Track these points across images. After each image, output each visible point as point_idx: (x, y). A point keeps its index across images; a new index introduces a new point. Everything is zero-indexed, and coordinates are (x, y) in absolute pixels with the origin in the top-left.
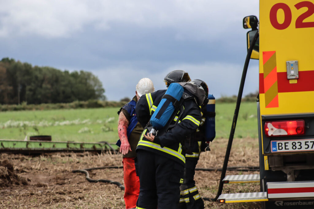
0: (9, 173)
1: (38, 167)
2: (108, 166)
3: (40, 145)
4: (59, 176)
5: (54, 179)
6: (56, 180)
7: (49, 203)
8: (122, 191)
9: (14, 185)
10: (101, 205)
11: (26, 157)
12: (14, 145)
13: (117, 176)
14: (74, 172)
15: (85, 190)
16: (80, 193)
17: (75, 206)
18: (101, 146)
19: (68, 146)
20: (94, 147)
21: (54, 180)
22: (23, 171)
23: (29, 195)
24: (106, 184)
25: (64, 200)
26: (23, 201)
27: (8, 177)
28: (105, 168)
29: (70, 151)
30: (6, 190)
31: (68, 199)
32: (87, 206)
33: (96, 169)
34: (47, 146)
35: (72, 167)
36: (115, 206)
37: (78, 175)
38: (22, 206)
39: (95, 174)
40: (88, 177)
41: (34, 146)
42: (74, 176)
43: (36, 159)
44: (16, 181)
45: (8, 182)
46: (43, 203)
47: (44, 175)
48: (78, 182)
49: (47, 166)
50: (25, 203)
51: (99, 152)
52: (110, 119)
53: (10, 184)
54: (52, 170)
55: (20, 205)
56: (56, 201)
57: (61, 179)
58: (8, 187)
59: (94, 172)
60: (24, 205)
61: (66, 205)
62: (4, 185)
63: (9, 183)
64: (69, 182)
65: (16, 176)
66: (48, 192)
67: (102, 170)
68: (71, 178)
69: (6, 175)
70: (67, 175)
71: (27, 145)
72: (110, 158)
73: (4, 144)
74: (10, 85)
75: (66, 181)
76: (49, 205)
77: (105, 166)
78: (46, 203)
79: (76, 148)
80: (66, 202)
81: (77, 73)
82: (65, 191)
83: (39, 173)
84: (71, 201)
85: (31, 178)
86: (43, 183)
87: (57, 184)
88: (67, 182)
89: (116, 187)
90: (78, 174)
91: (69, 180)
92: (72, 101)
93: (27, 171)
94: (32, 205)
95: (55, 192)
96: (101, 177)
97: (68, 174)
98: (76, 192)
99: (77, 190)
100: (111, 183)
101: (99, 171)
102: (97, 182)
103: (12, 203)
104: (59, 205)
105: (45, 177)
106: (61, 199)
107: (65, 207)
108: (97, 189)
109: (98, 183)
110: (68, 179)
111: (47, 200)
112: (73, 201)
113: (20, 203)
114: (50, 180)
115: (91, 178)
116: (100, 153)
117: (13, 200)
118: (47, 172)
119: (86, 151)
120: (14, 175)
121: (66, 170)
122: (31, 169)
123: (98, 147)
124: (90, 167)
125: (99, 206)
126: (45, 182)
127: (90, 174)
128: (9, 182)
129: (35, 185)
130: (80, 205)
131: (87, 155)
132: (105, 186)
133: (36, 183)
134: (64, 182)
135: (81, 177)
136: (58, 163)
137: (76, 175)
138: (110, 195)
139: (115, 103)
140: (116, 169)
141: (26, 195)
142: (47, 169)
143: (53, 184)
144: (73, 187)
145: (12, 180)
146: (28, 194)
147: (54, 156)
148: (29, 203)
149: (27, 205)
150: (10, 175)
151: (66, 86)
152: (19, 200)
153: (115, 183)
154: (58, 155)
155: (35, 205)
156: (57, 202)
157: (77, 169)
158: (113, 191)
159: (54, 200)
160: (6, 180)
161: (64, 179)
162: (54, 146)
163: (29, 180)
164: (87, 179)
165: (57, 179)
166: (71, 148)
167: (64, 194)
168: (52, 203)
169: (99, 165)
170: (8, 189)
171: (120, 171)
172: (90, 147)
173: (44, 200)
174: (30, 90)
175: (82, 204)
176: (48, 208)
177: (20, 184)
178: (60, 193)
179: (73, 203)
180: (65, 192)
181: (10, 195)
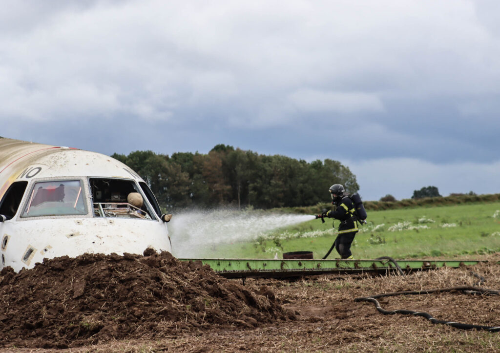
0: (271, 304)
1: (305, 295)
2: (402, 292)
3: (300, 264)
4: (338, 307)
5: (331, 311)
6: (334, 313)
7: (338, 343)
8: (434, 325)
9: (278, 320)
10: (412, 345)
11: (283, 282)
12: (265, 265)
13: (420, 305)
14: (358, 301)
15: (381, 324)
16: (375, 329)
17: (375, 346)
18: (383, 264)
19: (337, 266)
20: (374, 266)
21: (331, 313)
22: (285, 302)
23: (306, 334)
24: (408, 316)
25: (358, 339)
26: (302, 341)
27: (270, 310)
28: (399, 294)
29: (343, 273)
30: (271, 328)
31: (363, 338)
32: (392, 346)
33: (387, 296)
34: (308, 266)
35: (352, 293)
36: (433, 346)
37: (364, 305)
38: (302, 348)
39: (387, 303)
40: (379, 307)
41: (291, 266)
42: (358, 306)
43: (297, 284)
44: (281, 314)
45: (270, 316)
46: (330, 344)
47: (316, 306)
48: (365, 314)
49: (316, 294)
50: (305, 345)
51: (383, 272)
52: (378, 227)
53: (273, 320)
54: (324, 298)
55: (300, 347)
56: (348, 340)
57: (341, 312)
58: (271, 323)
59: (386, 300)
60: (304, 348)
61: (363, 346)
62: (266, 320)
63: (272, 318)
64: (353, 314)
65: (280, 308)
66: (332, 329)
67: (396, 298)
68: (355, 309)
69: (268, 307)
70: (348, 305)
71: (282, 266)
72: (401, 281)
73: (251, 264)
74: (226, 184)
75: (348, 314)
76: (339, 346)
77: (399, 291)
78: (334, 344)
79: (349, 268)
80: (362, 342)
81: (320, 163)
82: (355, 326)
83: (308, 303)
84: (367, 340)
85: (300, 310)
86: (317, 317)
87: (337, 318)
88: (351, 315)
89: (424, 320)
90: (365, 303)
91: (353, 312)
92: (315, 204)
93: (291, 301)
94: (315, 346)
95: (340, 329)
96: (396, 307)
97: (350, 304)
98: (370, 328)
99: (371, 325)
100: (416, 315)
101: (390, 298)
102: (394, 313)
103: (287, 344)
104: (353, 346)
105: (319, 309)
106: (354, 338)
107: (362, 348)
108: (397, 323)
109: (396, 314)
110: (351, 311)
111: (334, 339)
112: (371, 341)
113: (298, 345)
114: (326, 312)
115: (383, 308)
116: (384, 275)
117: (289, 341)
118: (319, 302)
119: (365, 271)
120: (277, 307)
121: (345, 299)
122: (296, 298)
123: (378, 265)
124: (377, 294)
125: (410, 345)
126: (319, 316)
127: (381, 303)
128: (272, 316)
129: (307, 320)
130: (382, 345)
131: (366, 277)
132: (408, 318)
133: (308, 318)
134: (346, 314)
135: (368, 307)
136: (330, 289)
137: (361, 306)
138: (418, 332)
139: (376, 203)
140: (415, 296)
141: (302, 333)
142: (317, 298)
143: (331, 318)
144: (361, 321)
145: (275, 313)
146: (305, 331)
147: (320, 279)
148: (311, 344)
149: (308, 346)
150: (273, 306)
151: (304, 182)
152: (296, 341)
153: (420, 315)
154: (326, 279)
155: (319, 347)
156: (350, 342)
157: (359, 297)
158: (421, 326)
159: (344, 339)
160: (269, 314)
161: (346, 311)
162: (318, 266)
163: (297, 314)
164: (378, 310)
165: (335, 311)
166: (341, 268)
167: (354, 331)
168: (342, 343)
169: (388, 291)
170: (273, 326)
171: (421, 298)
172: (368, 265)
173: (330, 340)
174: (255, 189)
175: (384, 344)
176: (338, 350)
177: (287, 319)
178: (348, 330)
179: (371, 343)
180: (355, 329)
181: (280, 333)
